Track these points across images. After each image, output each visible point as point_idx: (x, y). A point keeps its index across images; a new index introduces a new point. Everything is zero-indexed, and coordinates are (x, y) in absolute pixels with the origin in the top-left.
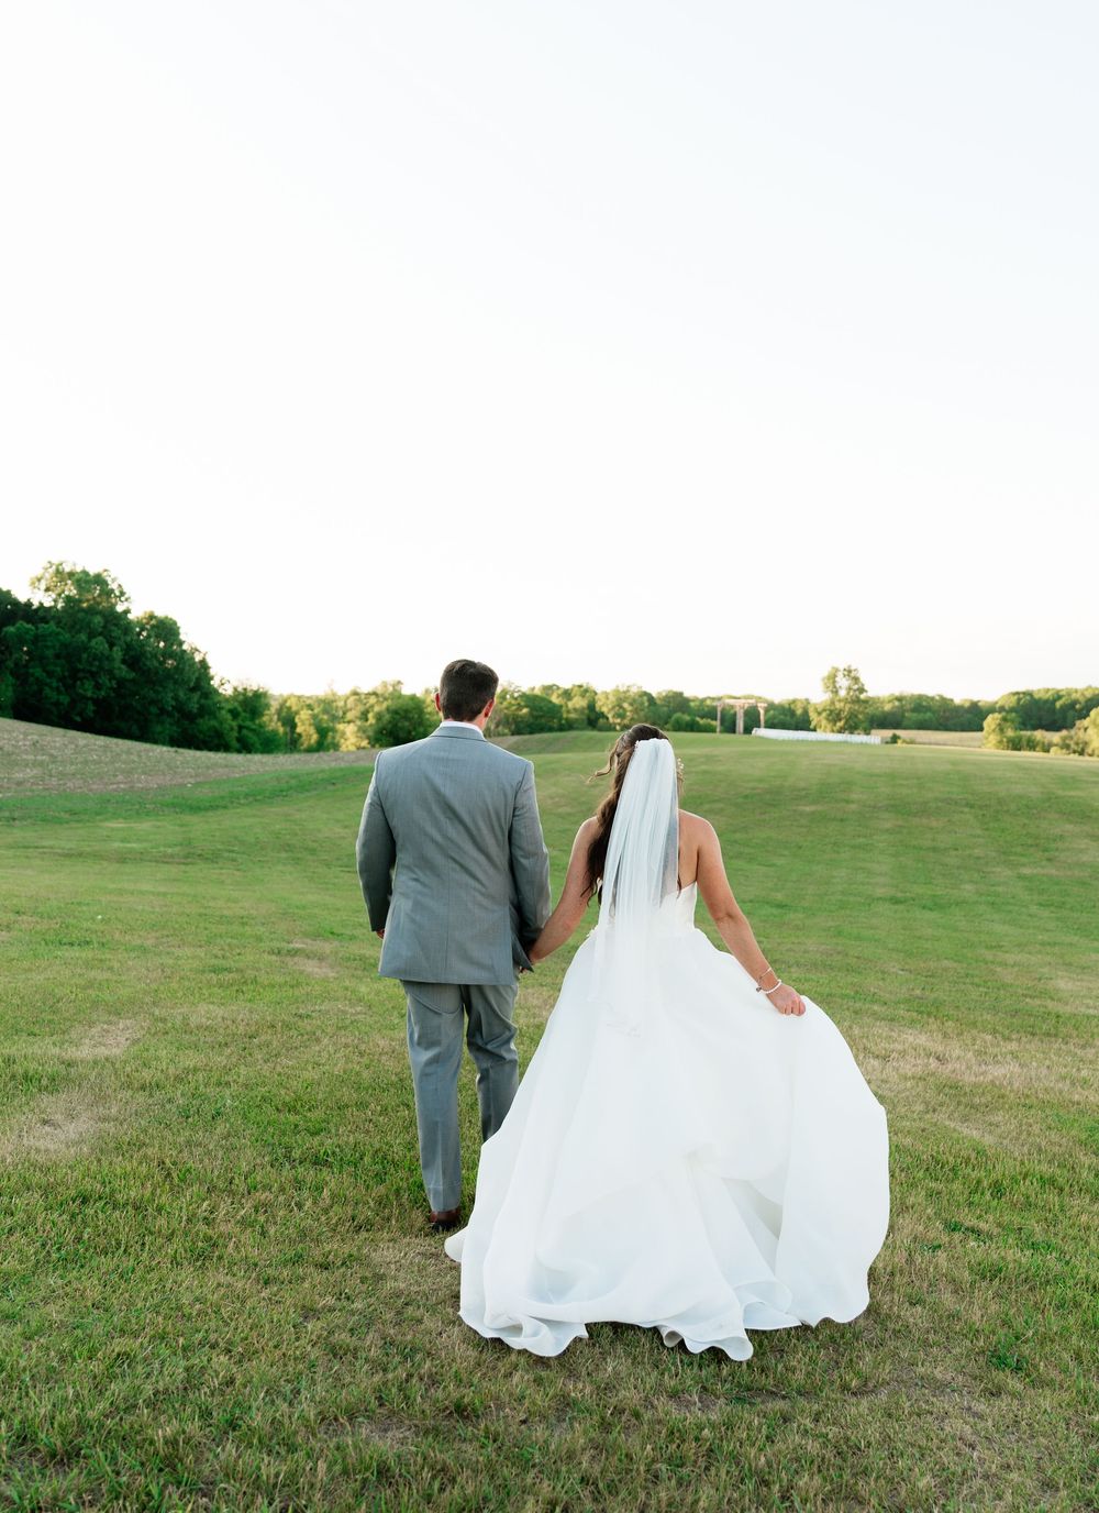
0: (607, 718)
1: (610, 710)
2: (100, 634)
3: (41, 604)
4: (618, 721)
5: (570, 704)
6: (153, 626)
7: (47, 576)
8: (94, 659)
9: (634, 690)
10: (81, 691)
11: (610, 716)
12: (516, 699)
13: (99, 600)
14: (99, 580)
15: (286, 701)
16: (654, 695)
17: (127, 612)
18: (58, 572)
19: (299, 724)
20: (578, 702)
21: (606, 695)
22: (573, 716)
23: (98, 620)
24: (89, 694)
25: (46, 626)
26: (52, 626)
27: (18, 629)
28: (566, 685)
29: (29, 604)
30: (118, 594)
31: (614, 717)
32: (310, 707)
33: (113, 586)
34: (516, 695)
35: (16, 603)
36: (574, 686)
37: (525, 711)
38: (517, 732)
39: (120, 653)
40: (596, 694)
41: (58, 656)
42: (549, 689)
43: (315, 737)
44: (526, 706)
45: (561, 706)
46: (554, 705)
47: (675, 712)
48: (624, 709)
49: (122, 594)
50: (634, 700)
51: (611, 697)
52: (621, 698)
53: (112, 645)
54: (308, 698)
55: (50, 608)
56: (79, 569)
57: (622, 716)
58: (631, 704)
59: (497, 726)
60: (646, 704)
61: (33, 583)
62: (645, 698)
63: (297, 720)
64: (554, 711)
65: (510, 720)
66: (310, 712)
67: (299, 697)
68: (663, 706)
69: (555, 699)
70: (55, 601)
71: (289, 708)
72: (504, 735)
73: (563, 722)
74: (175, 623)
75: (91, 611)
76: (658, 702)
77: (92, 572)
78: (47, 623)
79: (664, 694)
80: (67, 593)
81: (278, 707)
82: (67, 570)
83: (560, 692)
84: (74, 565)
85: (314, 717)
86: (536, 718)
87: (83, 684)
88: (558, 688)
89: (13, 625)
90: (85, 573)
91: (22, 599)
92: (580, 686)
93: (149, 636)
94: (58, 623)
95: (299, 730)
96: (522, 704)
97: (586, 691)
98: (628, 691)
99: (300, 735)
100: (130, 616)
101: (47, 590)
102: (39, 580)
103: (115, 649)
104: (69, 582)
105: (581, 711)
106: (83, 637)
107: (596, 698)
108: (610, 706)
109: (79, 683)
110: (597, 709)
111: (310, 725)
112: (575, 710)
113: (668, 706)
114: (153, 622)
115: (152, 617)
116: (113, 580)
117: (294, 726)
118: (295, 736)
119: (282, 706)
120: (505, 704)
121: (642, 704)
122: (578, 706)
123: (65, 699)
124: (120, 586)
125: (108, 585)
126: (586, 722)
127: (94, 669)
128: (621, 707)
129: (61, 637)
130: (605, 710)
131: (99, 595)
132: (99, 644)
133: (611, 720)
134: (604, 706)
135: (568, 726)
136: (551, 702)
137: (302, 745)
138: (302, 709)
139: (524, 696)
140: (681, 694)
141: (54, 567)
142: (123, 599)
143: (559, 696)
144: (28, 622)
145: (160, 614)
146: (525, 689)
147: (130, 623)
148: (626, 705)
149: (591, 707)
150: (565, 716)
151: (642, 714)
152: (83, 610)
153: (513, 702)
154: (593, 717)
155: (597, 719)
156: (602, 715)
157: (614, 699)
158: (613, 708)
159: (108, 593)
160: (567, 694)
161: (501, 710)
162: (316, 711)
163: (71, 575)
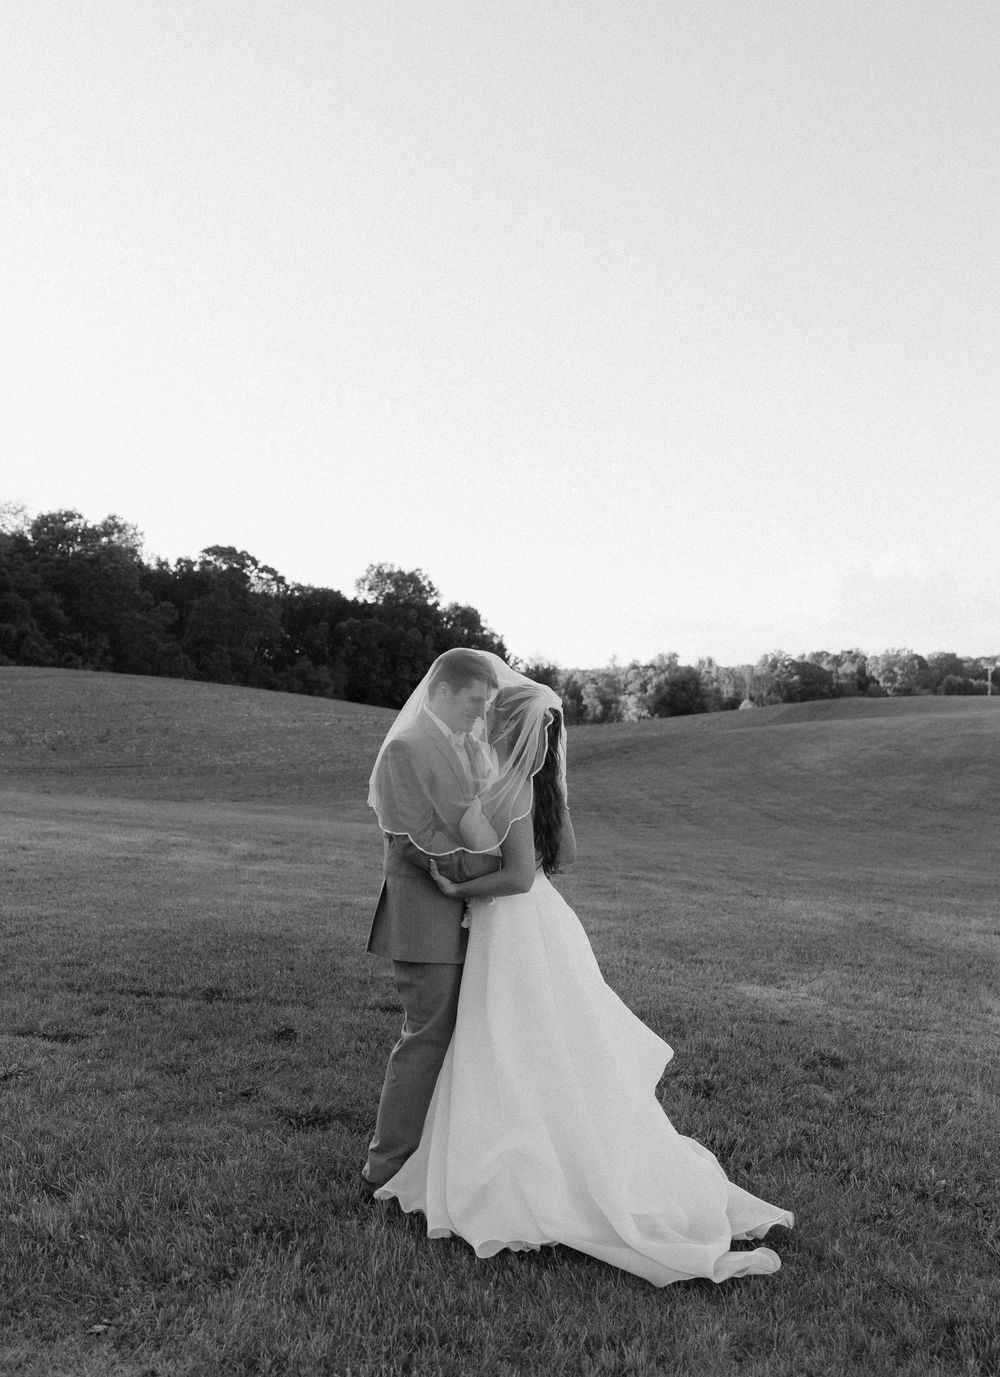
0: (878, 683)
1: (880, 675)
2: (415, 625)
3: (365, 601)
4: (889, 684)
5: (840, 670)
6: (458, 616)
7: (370, 577)
8: (411, 647)
9: (904, 654)
10: (400, 676)
11: (881, 680)
12: (787, 667)
13: (413, 596)
14: (413, 578)
15: (572, 677)
16: (926, 657)
17: (436, 604)
18: (379, 574)
19: (585, 697)
20: (848, 668)
21: (876, 659)
22: (843, 681)
23: (413, 613)
24: (407, 677)
25: (371, 620)
26: (375, 620)
27: (348, 624)
28: (835, 651)
29: (355, 601)
30: (428, 589)
31: (884, 680)
32: (593, 681)
33: (425, 583)
34: (786, 663)
35: (344, 601)
36: (843, 652)
37: (796, 678)
38: (789, 699)
39: (432, 641)
40: (866, 659)
41: (381, 646)
42: (819, 656)
43: (600, 708)
44: (797, 674)
45: (831, 673)
46: (825, 671)
47: (948, 673)
48: (895, 674)
49: (432, 589)
50: (905, 664)
51: (880, 662)
52: (891, 662)
53: (424, 634)
54: (592, 672)
55: (374, 604)
56: (396, 570)
57: (893, 680)
58: (901, 669)
59: (769, 694)
60: (917, 667)
61: (359, 584)
62: (916, 662)
63: (582, 693)
64: (825, 677)
65: (782, 687)
66: (594, 686)
67: (584, 672)
68: (933, 669)
69: (825, 666)
70: (377, 598)
71: (575, 683)
72: (776, 702)
73: (834, 687)
74: (476, 612)
75: (408, 605)
76: (930, 665)
77: (407, 571)
78: (371, 617)
79: (936, 657)
80: (387, 591)
81: (565, 682)
82: (386, 571)
83: (829, 658)
84: (392, 566)
85: (598, 690)
86: (807, 684)
87: (401, 669)
88: (828, 655)
89: (344, 621)
90: (401, 573)
91: (350, 598)
92: (850, 652)
93: (454, 625)
94: (381, 616)
95: (584, 702)
96: (793, 671)
97: (856, 656)
98: (897, 655)
99: (586, 707)
100: (439, 608)
101: (370, 589)
102: (364, 581)
103: (427, 637)
104: (389, 581)
105: (852, 676)
106: (401, 628)
107: (866, 662)
108: (880, 671)
109: (398, 668)
110: (867, 674)
111: (595, 697)
112: (846, 675)
113: (941, 669)
114: (459, 612)
115: (457, 608)
116: (424, 578)
117: (580, 699)
118: (581, 707)
119: (569, 680)
120: (776, 672)
121: (914, 667)
122: (848, 672)
123: (388, 683)
124: (430, 583)
125: (420, 582)
126: (856, 687)
127: (411, 655)
128: (891, 671)
129: (383, 630)
130: (875, 674)
131: (413, 592)
132: (414, 634)
133: (881, 684)
134: (874, 671)
135: (838, 692)
136: (820, 669)
137: (588, 715)
138: (587, 683)
139: (793, 663)
140: (954, 655)
141: (375, 570)
142: (433, 594)
143: (828, 663)
144: (356, 619)
145: (463, 604)
146: (795, 657)
147: (440, 615)
148: (896, 669)
149: (862, 671)
150: (835, 681)
151: (913, 677)
152: (398, 605)
153: (784, 670)
154: (863, 682)
155: (867, 684)
156: (872, 679)
157: (884, 664)
158: (883, 672)
159: (420, 589)
160: (837, 661)
161: (772, 678)
162: (600, 684)
163: (390, 575)
